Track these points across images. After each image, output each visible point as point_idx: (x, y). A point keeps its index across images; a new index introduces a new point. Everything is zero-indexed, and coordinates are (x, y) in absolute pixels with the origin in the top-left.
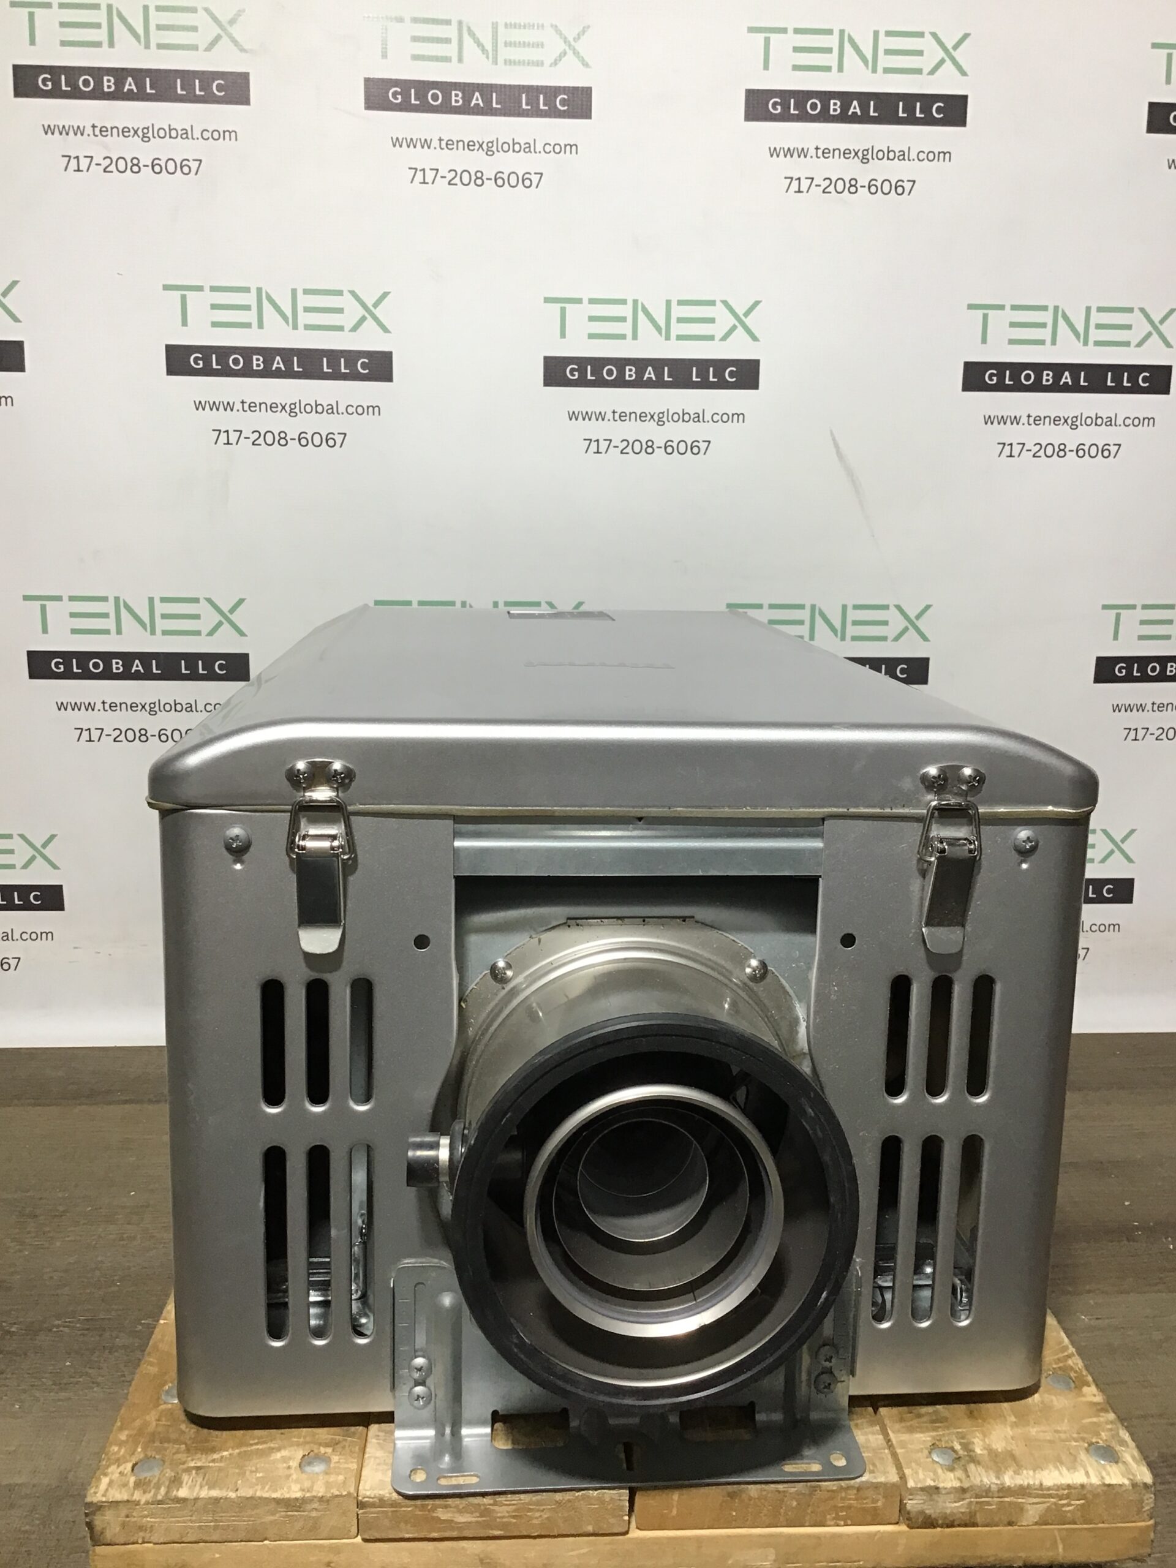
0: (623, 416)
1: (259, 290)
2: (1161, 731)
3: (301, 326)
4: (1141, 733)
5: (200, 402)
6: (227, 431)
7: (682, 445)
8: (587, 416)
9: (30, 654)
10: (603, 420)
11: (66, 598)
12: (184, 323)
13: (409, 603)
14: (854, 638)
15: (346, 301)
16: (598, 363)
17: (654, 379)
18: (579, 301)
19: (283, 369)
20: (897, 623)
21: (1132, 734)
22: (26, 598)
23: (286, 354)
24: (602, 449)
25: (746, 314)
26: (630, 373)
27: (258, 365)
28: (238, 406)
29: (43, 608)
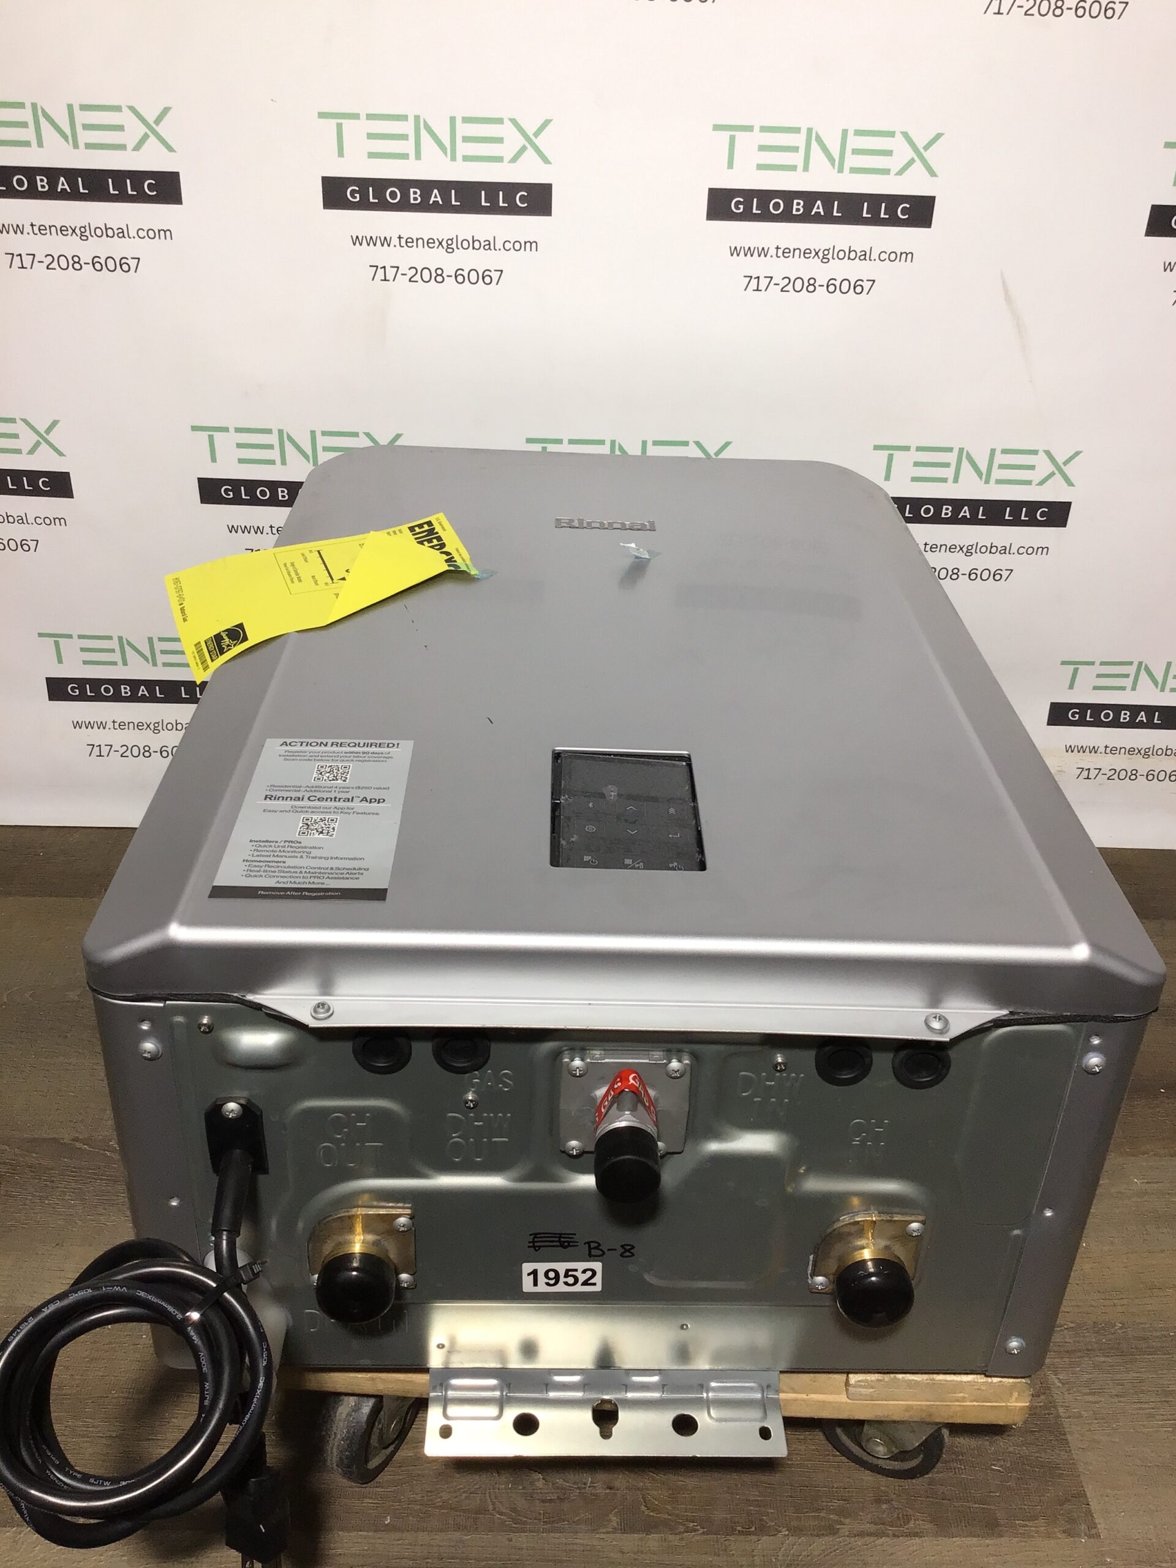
0: (786, 252)
1: (417, 118)
3: (459, 157)
5: (357, 237)
6: (384, 267)
7: (845, 285)
8: (749, 252)
10: (765, 256)
11: (232, 430)
12: (341, 153)
13: (559, 441)
14: (998, 482)
15: (507, 131)
16: (765, 196)
17: (822, 214)
18: (749, 129)
19: (441, 203)
20: (1044, 467)
22: (194, 428)
23: (444, 187)
24: (762, 286)
25: (926, 148)
26: (798, 207)
27: (415, 199)
28: (395, 241)
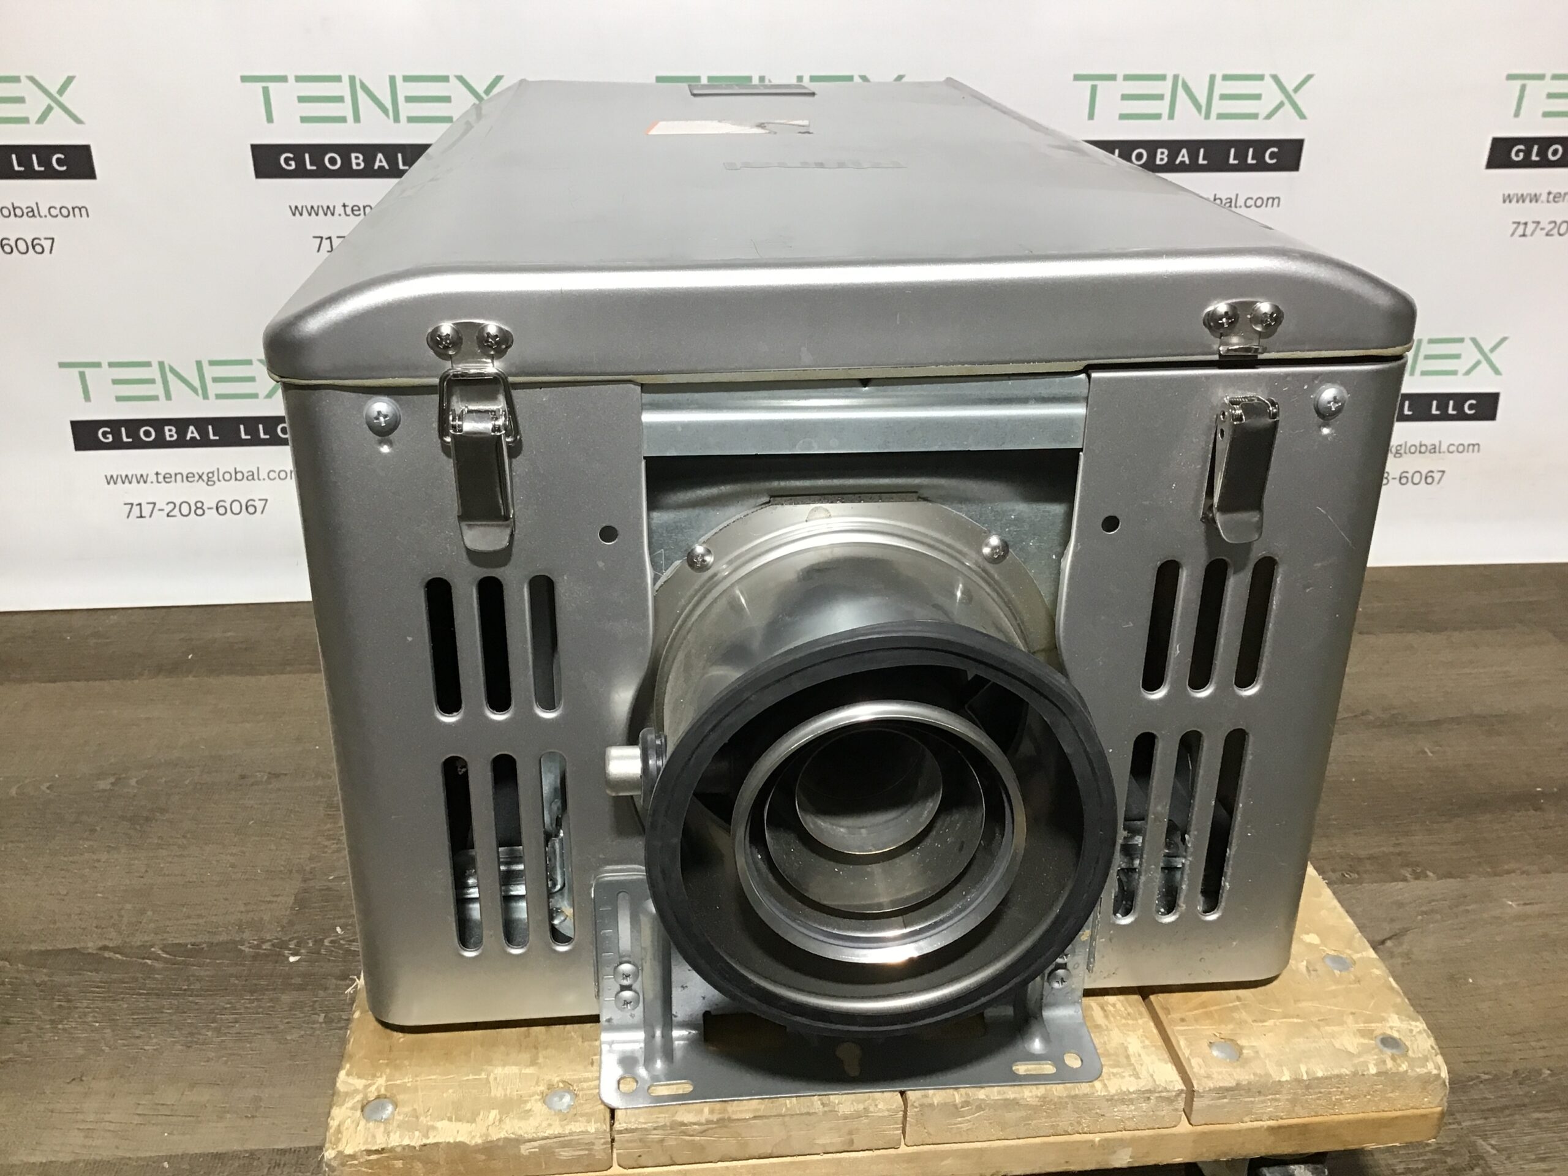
2: (1553, 225)
4: (1531, 227)
9: (254, 148)
21: (1520, 231)
29: (266, 91)
